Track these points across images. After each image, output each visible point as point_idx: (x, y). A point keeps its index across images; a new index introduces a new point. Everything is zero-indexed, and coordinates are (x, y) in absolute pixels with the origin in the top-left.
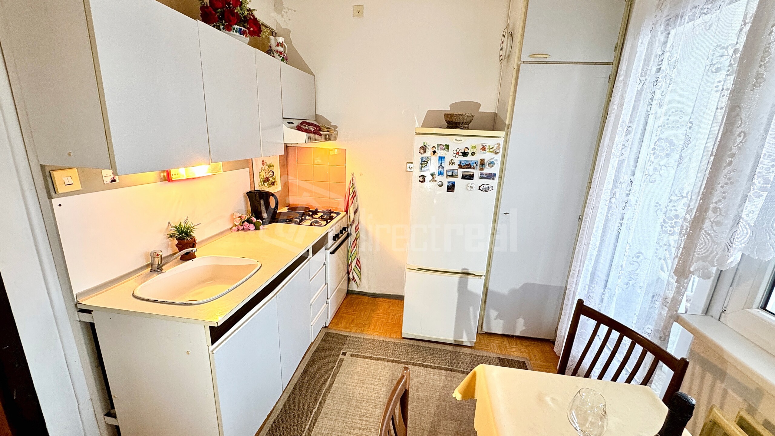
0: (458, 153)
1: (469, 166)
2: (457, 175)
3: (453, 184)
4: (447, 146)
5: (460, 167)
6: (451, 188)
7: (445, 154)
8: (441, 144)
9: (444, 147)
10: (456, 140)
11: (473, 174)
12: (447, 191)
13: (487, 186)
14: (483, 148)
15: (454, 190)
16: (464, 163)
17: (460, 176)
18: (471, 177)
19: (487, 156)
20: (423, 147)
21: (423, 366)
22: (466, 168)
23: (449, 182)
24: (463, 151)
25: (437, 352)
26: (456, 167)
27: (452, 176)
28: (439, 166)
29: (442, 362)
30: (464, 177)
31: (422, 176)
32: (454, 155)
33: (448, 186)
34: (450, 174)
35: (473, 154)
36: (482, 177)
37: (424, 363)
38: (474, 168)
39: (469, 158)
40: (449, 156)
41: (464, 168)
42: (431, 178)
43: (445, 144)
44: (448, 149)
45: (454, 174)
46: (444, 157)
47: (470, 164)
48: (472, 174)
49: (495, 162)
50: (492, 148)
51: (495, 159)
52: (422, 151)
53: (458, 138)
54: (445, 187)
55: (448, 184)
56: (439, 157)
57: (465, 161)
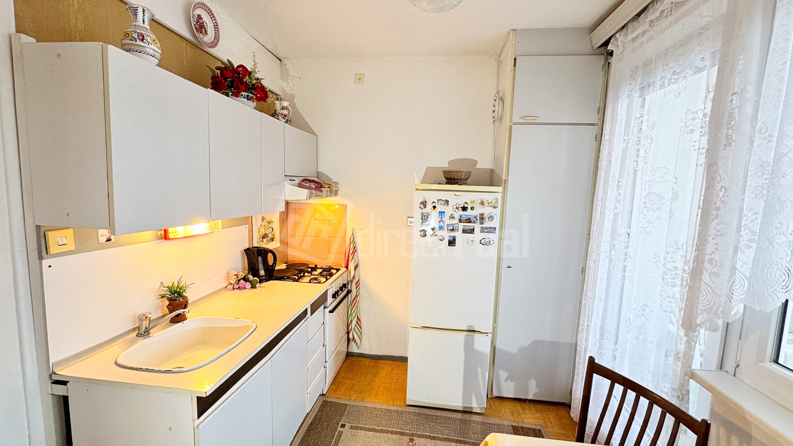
0: (457, 208)
1: (469, 221)
2: (458, 230)
3: (454, 239)
4: (447, 202)
5: (460, 221)
6: (452, 243)
7: (445, 209)
8: (440, 200)
9: (444, 202)
10: (455, 195)
11: (474, 229)
12: (449, 246)
13: (488, 240)
14: (482, 203)
15: (455, 244)
16: (464, 218)
17: (461, 230)
18: (472, 231)
19: (487, 211)
20: (423, 203)
21: (430, 438)
22: (467, 222)
23: (450, 237)
24: (462, 206)
25: (446, 421)
26: (456, 221)
27: (453, 230)
28: (439, 220)
29: (451, 433)
30: (464, 231)
31: (423, 230)
32: (454, 210)
33: (449, 241)
34: (451, 228)
35: (472, 208)
36: (483, 230)
37: (432, 435)
38: (474, 223)
39: (469, 213)
40: (449, 210)
41: (464, 223)
42: (432, 232)
43: (444, 200)
44: (448, 204)
45: (455, 228)
46: (444, 212)
47: (470, 218)
48: (472, 228)
49: (495, 217)
50: (491, 203)
51: (494, 213)
52: (422, 206)
53: (457, 193)
54: (446, 242)
55: (449, 239)
56: (440, 212)
57: (465, 215)
